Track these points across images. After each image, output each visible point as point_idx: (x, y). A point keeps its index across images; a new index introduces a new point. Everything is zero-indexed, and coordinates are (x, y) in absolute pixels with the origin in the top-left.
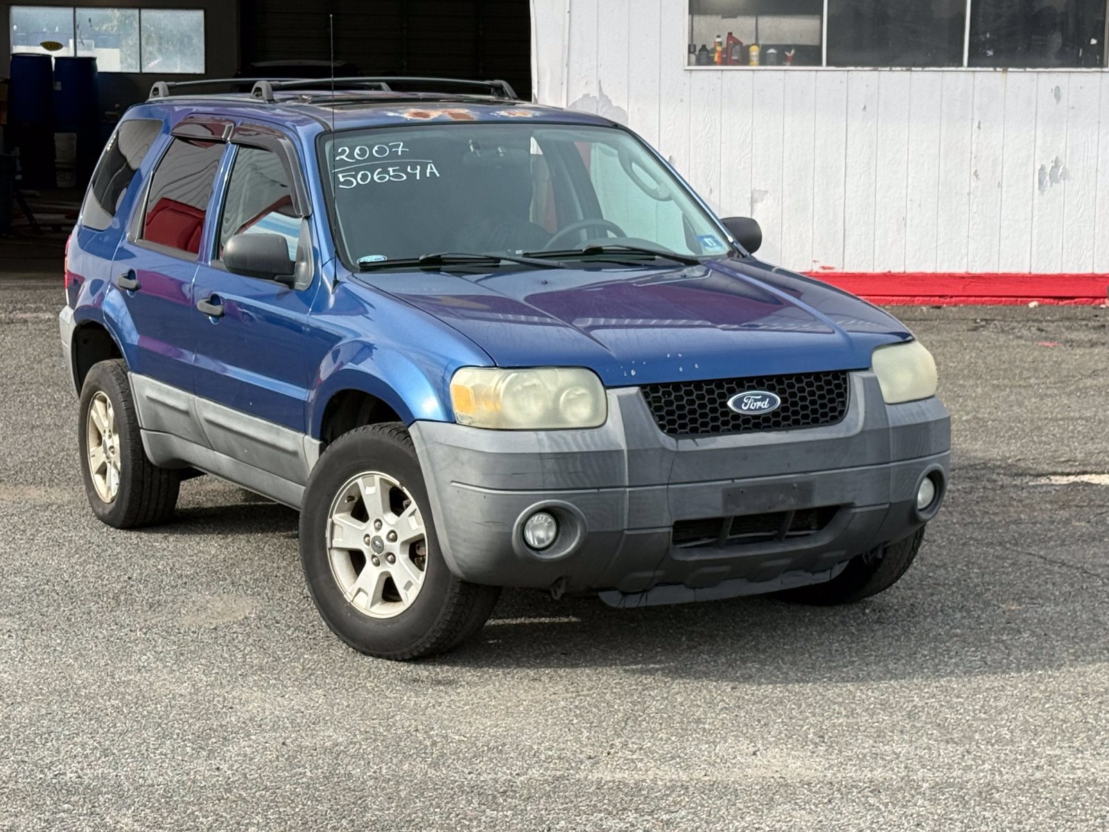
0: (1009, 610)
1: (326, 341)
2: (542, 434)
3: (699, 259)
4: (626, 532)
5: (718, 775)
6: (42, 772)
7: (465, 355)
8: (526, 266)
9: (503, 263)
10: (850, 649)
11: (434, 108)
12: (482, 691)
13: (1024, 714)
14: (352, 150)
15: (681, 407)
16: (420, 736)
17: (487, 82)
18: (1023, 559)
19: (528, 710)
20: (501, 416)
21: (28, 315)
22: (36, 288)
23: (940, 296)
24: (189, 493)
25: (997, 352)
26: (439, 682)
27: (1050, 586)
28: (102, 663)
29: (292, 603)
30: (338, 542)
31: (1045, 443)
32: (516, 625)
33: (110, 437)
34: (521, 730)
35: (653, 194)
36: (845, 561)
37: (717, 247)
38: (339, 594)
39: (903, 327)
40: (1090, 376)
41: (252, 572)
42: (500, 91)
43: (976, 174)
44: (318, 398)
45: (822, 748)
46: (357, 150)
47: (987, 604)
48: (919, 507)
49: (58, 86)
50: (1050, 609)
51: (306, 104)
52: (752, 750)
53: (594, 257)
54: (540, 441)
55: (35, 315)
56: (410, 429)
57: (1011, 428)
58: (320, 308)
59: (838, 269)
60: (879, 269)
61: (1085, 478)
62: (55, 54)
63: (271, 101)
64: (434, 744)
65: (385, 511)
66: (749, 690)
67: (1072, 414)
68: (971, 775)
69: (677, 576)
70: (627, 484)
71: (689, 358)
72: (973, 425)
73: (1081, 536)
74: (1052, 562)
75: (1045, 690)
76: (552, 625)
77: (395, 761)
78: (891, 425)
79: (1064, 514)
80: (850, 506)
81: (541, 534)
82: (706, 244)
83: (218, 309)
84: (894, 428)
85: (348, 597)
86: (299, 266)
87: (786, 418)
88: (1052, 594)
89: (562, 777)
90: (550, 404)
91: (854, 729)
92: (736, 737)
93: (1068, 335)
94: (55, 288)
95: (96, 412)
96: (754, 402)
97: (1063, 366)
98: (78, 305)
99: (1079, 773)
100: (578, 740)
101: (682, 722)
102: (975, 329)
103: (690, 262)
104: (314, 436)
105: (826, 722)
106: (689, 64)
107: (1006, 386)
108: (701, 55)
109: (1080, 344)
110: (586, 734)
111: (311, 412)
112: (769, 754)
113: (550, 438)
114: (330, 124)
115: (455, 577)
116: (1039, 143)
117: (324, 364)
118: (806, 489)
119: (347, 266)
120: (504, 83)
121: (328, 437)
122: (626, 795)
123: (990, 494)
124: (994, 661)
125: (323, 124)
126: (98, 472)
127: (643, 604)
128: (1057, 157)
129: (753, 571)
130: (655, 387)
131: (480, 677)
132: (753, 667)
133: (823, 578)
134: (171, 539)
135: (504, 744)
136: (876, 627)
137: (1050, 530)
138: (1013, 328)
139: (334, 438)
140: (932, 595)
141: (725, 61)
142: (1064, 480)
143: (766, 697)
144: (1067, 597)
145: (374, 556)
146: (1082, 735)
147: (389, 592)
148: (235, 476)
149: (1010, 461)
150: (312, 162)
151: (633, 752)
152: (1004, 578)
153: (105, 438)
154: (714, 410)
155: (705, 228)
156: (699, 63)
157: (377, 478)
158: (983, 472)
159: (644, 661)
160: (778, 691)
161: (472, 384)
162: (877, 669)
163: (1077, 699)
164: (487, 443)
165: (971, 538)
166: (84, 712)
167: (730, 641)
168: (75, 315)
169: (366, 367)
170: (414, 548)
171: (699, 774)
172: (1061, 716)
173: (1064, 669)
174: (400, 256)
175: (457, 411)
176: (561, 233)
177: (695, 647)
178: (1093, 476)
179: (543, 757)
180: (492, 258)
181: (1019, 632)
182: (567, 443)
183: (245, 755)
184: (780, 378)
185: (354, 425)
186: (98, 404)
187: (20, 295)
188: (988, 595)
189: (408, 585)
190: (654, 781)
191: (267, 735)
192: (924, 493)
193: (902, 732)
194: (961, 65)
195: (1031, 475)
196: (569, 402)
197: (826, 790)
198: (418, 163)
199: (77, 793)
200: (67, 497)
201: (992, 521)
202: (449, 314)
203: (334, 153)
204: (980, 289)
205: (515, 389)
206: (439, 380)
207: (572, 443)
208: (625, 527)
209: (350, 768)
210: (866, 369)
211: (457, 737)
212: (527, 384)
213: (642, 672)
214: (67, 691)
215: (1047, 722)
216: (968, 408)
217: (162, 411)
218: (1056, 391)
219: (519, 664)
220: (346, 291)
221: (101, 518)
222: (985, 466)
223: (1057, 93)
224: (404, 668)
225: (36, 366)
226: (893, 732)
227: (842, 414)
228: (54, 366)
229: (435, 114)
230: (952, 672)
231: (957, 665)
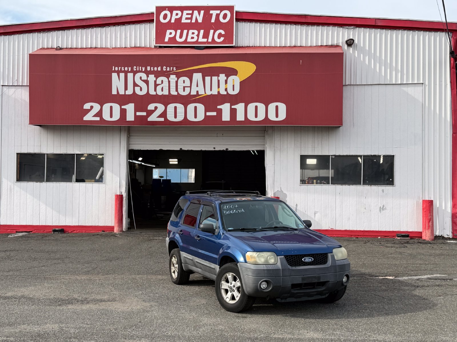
0: (365, 305)
1: (221, 246)
2: (264, 265)
3: (298, 229)
4: (282, 286)
5: (300, 337)
6: (164, 333)
7: (249, 249)
8: (262, 230)
9: (257, 230)
10: (330, 312)
11: (244, 197)
12: (252, 319)
13: (365, 326)
14: (227, 207)
15: (293, 260)
16: (239, 328)
17: (255, 192)
18: (370, 294)
19: (261, 323)
20: (256, 262)
21: (157, 238)
22: (158, 232)
23: (358, 235)
24: (192, 277)
25: (370, 249)
26: (243, 317)
27: (375, 300)
28: (175, 312)
29: (213, 300)
30: (223, 287)
31: (378, 269)
32: (260, 306)
33: (176, 265)
34: (260, 327)
35: (289, 215)
36: (328, 293)
37: (302, 226)
38: (223, 298)
39: (340, 244)
40: (390, 254)
41: (205, 294)
42: (257, 193)
43: (365, 208)
44: (219, 257)
45: (322, 332)
46: (228, 206)
47: (361, 304)
48: (344, 282)
49: (163, 186)
50: (374, 305)
51: (217, 197)
52: (307, 332)
53: (276, 229)
54: (264, 267)
55: (158, 238)
56: (238, 264)
57: (371, 266)
58: (220, 239)
59: (334, 229)
60: (343, 229)
61: (386, 277)
62: (162, 179)
63: (210, 196)
64: (242, 329)
65: (232, 281)
66: (308, 320)
67: (385, 263)
68: (352, 338)
69: (293, 295)
70: (282, 276)
71: (294, 250)
72: (363, 265)
73: (383, 290)
74: (376, 295)
75: (370, 322)
76: (267, 306)
77: (234, 332)
78: (337, 265)
79: (380, 285)
80: (328, 281)
81: (264, 286)
82: (300, 226)
83: (199, 239)
84: (338, 265)
85: (225, 299)
86: (216, 230)
87: (315, 263)
88: (375, 302)
89: (268, 336)
90: (266, 259)
91: (329, 329)
92: (304, 329)
93: (386, 245)
94: (163, 232)
95: (173, 259)
96: (308, 260)
97: (385, 252)
98: (170, 237)
99: (375, 338)
100: (271, 329)
101: (293, 326)
102: (365, 243)
103: (296, 230)
104: (218, 265)
105: (323, 327)
106: (300, 184)
107: (371, 256)
108: (303, 182)
109: (389, 247)
110: (273, 328)
111: (218, 260)
112: (311, 333)
113: (266, 266)
114: (222, 201)
115: (247, 295)
116: (379, 201)
117: (220, 251)
118: (319, 278)
119: (225, 230)
120: (258, 192)
121: (221, 265)
122: (280, 340)
123: (365, 280)
124: (360, 316)
125: (221, 201)
126: (173, 272)
127: (285, 301)
128: (383, 205)
129: (308, 295)
130: (287, 256)
131: (252, 316)
132: (309, 316)
133: (324, 297)
134: (188, 287)
135: (256, 330)
136: (336, 308)
137: (377, 288)
138: (374, 243)
139: (222, 266)
140: (349, 302)
141: (308, 183)
142: (381, 278)
143: (311, 322)
144: (378, 303)
145: (230, 290)
146: (377, 331)
147: (233, 298)
148: (202, 273)
149: (370, 273)
150: (218, 208)
151: (282, 332)
152: (365, 298)
153: (175, 265)
154: (299, 261)
155: (299, 222)
156: (302, 184)
157: (231, 274)
158: (363, 275)
159: (286, 314)
160: (314, 321)
161: (250, 255)
162: (335, 317)
163: (377, 324)
164: (253, 267)
165: (359, 290)
166: (172, 322)
167: (305, 310)
168: (169, 239)
169: (229, 251)
170: (238, 289)
171: (296, 336)
172: (373, 327)
173: (375, 318)
174: (236, 228)
175: (247, 260)
176: (270, 223)
177: (297, 311)
178: (388, 277)
179: (264, 332)
180: (254, 229)
181: (367, 310)
182: (269, 267)
183: (204, 331)
184: (313, 254)
185: (227, 263)
186: (173, 258)
187: (155, 233)
188: (361, 302)
189: (237, 296)
190: (286, 338)
191: (208, 327)
192: (345, 279)
193: (339, 329)
194: (361, 184)
195: (374, 276)
196: (270, 259)
197: (321, 340)
198: (240, 209)
199: (171, 337)
200: (166, 278)
201: (364, 286)
202: (246, 240)
203: (223, 207)
204: (367, 234)
205: (259, 256)
206: (244, 254)
207: (270, 267)
208: (281, 285)
209: (225, 333)
210: (332, 253)
211: (247, 328)
212: (261, 255)
213: (285, 316)
214: (168, 317)
215: (370, 328)
216: (362, 261)
217: (187, 259)
218: (382, 258)
219: (260, 314)
220: (225, 235)
221: (173, 282)
222: (364, 274)
223: (383, 191)
224: (236, 314)
225: (159, 249)
226: (337, 329)
227: (327, 262)
228: (163, 249)
229: (244, 199)
230: (351, 318)
231: (352, 316)
